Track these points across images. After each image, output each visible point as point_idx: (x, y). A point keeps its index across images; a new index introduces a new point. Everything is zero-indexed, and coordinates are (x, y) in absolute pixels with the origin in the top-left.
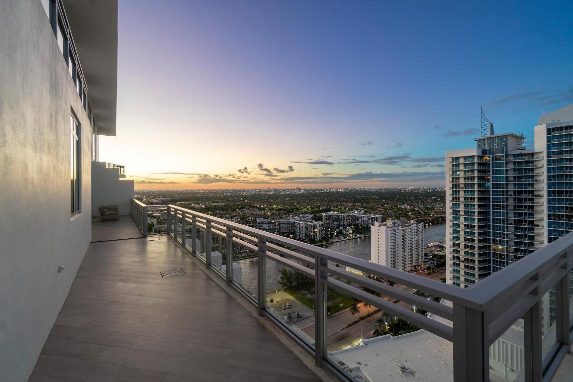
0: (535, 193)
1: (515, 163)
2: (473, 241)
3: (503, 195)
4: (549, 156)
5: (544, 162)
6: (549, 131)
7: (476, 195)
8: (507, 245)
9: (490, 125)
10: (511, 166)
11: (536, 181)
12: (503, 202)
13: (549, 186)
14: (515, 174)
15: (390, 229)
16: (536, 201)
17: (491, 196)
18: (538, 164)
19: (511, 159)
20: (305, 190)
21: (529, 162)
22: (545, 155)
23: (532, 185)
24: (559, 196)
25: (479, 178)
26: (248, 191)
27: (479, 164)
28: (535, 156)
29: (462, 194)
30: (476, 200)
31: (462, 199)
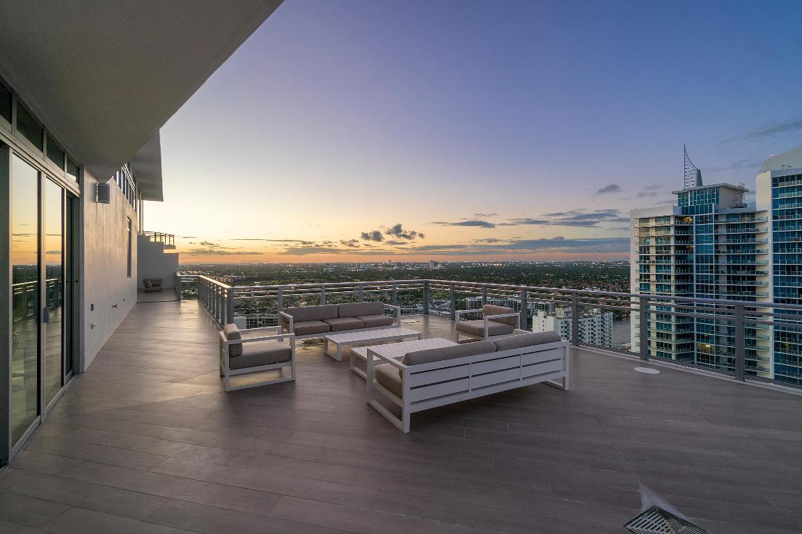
0: (757, 270)
1: (728, 226)
2: (668, 336)
3: (711, 272)
4: (775, 218)
5: (769, 226)
6: (775, 181)
7: (672, 272)
8: (717, 343)
9: (696, 172)
10: (723, 231)
11: (759, 251)
12: (711, 282)
13: (775, 259)
14: (728, 241)
15: (560, 321)
16: (758, 280)
17: (695, 274)
18: (761, 228)
19: (723, 220)
20: (443, 264)
21: (748, 225)
22: (769, 216)
23: (753, 258)
24: (789, 274)
25: (677, 248)
26: (359, 266)
27: (677, 228)
28: (757, 217)
29: (653, 270)
30: (673, 279)
31: (653, 278)
